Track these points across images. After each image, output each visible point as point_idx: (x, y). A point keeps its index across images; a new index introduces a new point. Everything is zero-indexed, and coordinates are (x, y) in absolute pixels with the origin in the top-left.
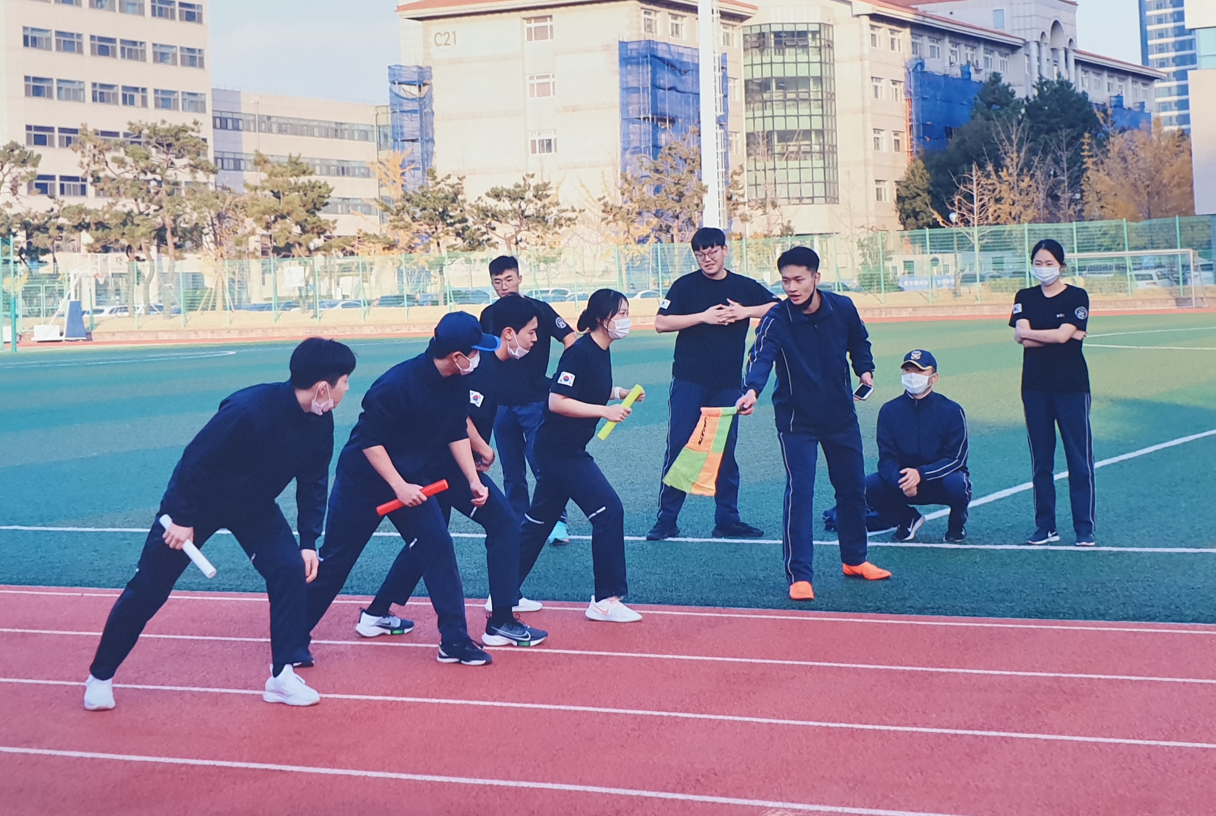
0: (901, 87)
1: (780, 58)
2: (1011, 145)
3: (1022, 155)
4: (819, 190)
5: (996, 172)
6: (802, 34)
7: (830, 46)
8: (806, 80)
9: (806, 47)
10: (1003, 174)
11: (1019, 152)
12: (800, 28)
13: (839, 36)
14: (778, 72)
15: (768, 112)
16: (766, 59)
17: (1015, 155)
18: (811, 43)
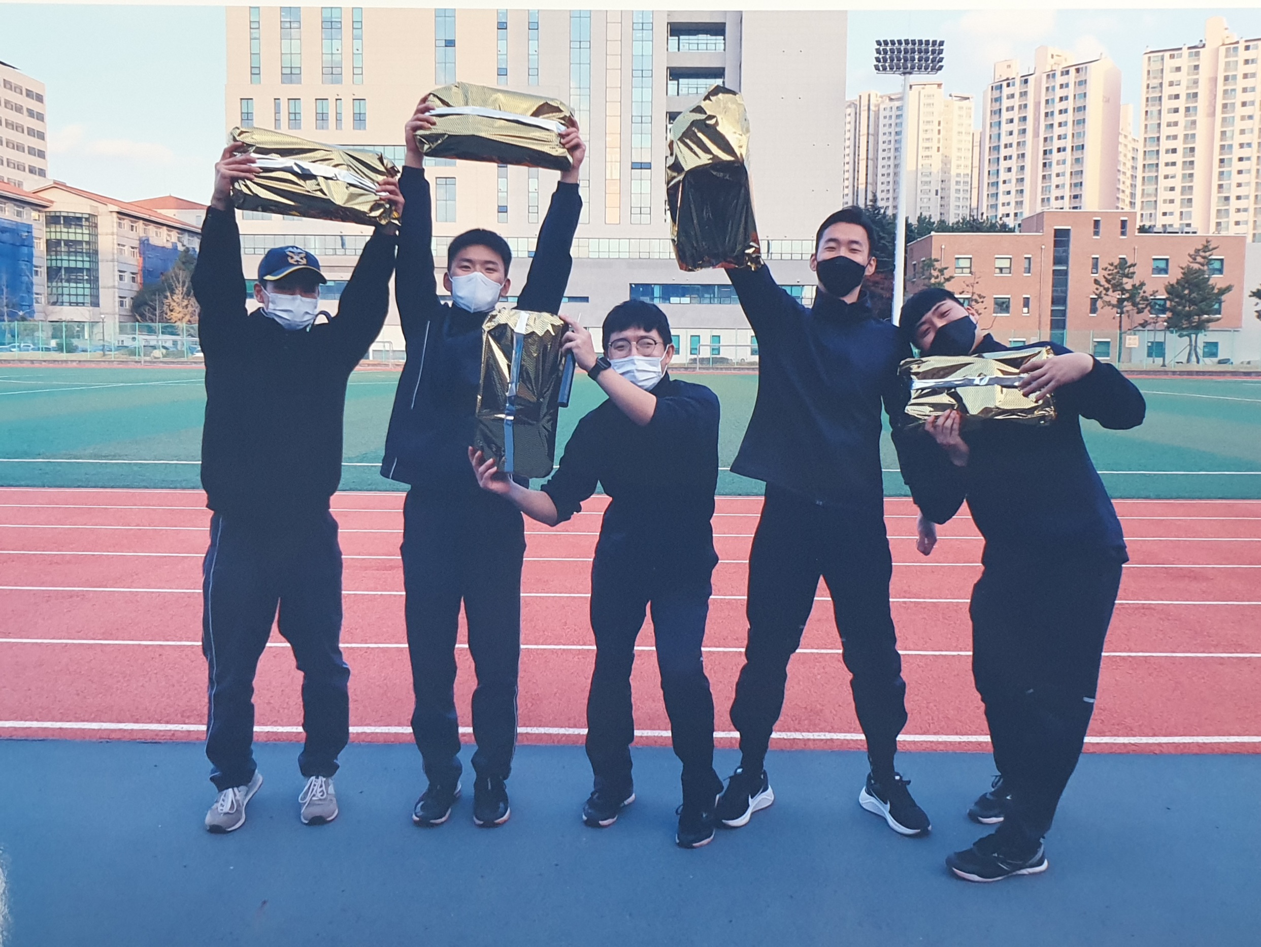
0: (136, 251)
1: (66, 230)
2: (179, 283)
3: (185, 289)
4: (88, 300)
5: (172, 296)
6: (80, 219)
7: (96, 227)
8: (81, 242)
9: (82, 226)
10: (175, 297)
11: (183, 286)
12: (78, 215)
13: (100, 221)
14: (65, 237)
15: (59, 257)
16: (58, 230)
17: (180, 289)
18: (84, 223)
